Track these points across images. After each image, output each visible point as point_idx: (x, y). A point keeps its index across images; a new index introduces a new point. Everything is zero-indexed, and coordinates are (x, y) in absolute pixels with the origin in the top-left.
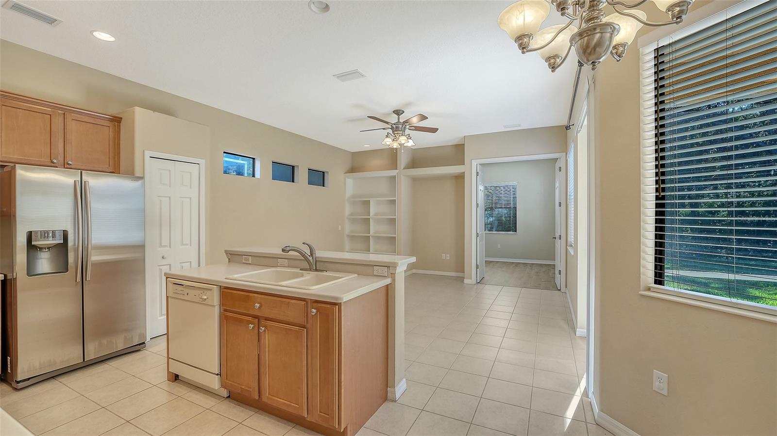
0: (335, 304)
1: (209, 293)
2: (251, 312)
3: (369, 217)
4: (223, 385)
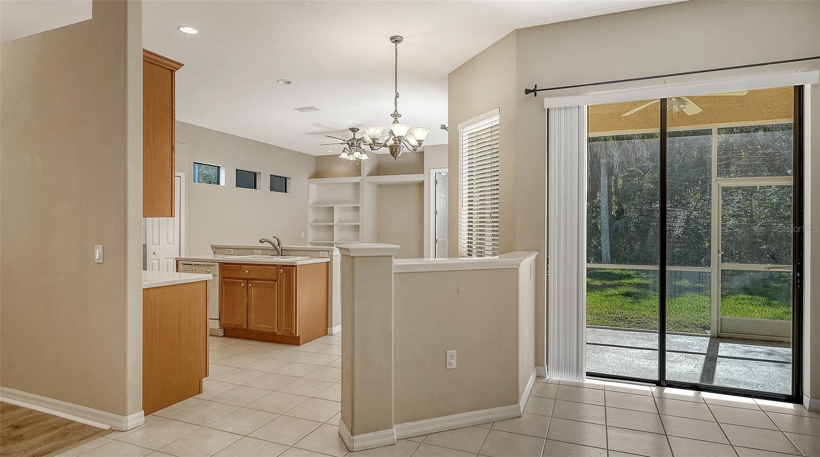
0: (293, 266)
1: (212, 268)
2: (243, 277)
3: (332, 224)
4: (221, 326)
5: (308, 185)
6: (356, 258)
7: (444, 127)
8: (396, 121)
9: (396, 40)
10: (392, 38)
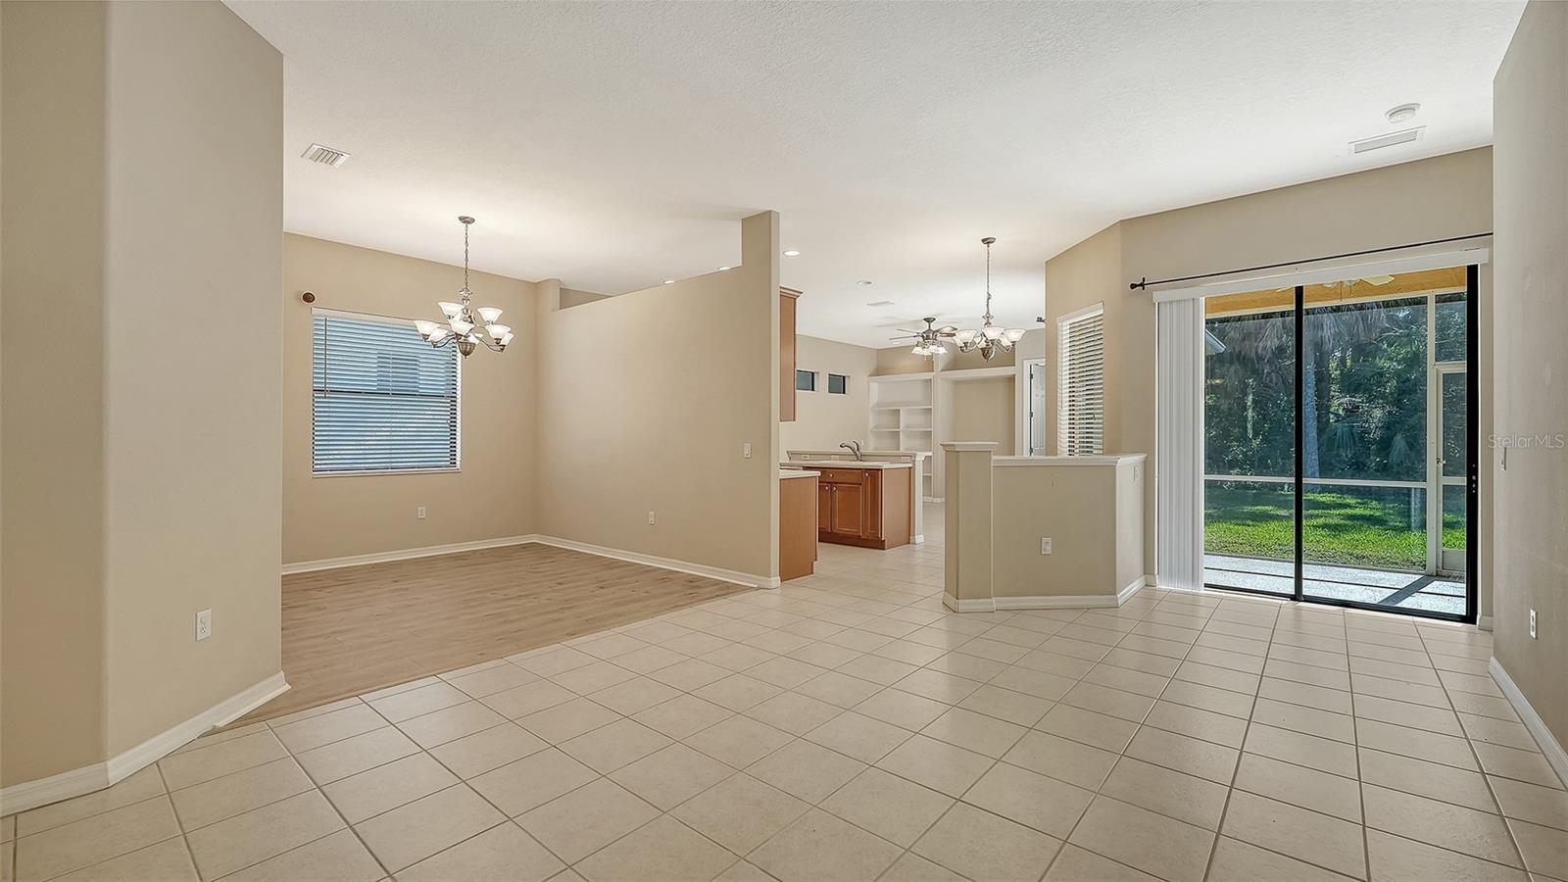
0: (878, 470)
2: (826, 481)
3: (898, 430)
5: (868, 383)
6: (961, 454)
7: (1040, 320)
8: (988, 323)
9: (987, 241)
10: (983, 241)
